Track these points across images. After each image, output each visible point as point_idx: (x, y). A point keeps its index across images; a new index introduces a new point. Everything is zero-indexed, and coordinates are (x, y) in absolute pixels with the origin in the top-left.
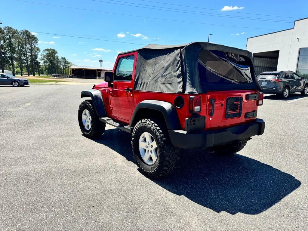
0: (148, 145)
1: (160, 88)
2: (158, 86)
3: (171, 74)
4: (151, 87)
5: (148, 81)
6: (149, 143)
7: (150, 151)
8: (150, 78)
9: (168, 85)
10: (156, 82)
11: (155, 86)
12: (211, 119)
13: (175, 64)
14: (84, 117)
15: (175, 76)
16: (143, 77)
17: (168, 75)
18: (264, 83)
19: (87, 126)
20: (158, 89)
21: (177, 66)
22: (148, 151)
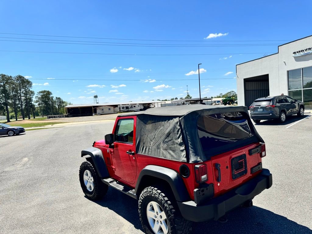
0: (157, 215)
1: (163, 153)
2: (161, 152)
3: (172, 141)
4: (153, 152)
5: (150, 145)
6: (157, 213)
7: (159, 221)
8: (152, 143)
9: (171, 152)
10: (158, 148)
11: (157, 151)
12: (219, 184)
13: (176, 132)
14: (85, 178)
15: (177, 144)
16: (144, 141)
17: (170, 142)
18: (260, 109)
19: (89, 187)
20: (161, 155)
21: (178, 134)
22: (158, 221)
